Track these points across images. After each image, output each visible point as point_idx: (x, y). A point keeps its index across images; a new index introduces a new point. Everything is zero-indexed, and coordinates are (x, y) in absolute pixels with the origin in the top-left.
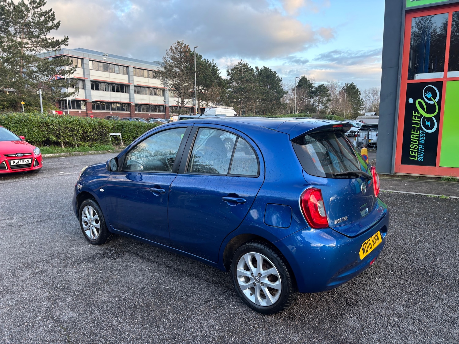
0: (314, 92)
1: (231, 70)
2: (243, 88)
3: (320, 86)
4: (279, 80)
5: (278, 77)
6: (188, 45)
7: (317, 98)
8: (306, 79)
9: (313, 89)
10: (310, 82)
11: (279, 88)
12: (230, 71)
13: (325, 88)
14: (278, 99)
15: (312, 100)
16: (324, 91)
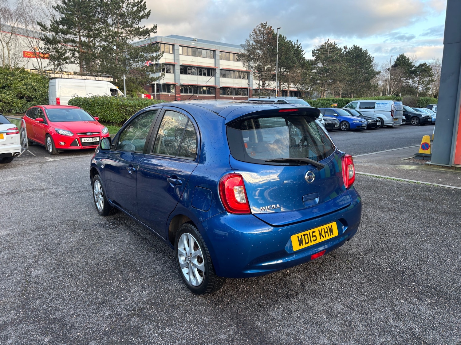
0: (413, 72)
1: (317, 50)
2: (328, 69)
3: (421, 65)
4: (370, 60)
5: (370, 57)
6: (272, 27)
7: (416, 79)
8: (405, 57)
9: (413, 68)
10: (409, 61)
11: (370, 68)
12: (315, 52)
13: (428, 67)
14: (367, 80)
15: (411, 81)
16: (426, 71)
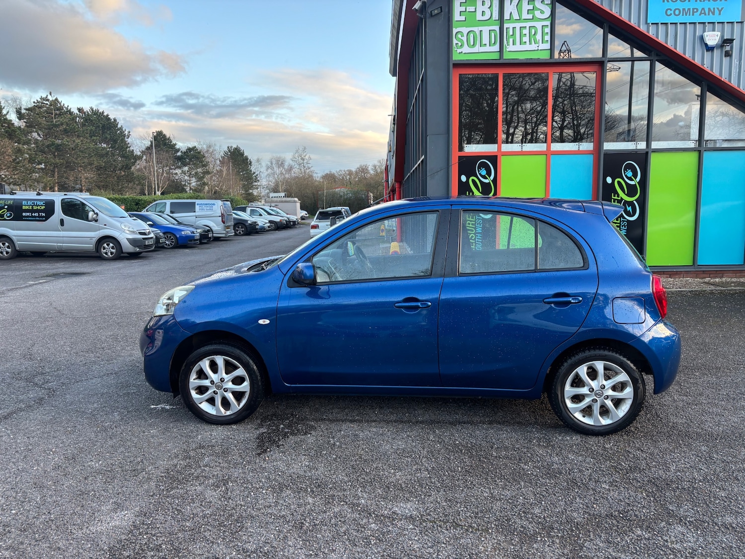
0: (180, 159)
1: (26, 109)
2: (61, 145)
3: (190, 150)
7: (186, 169)
8: (165, 136)
9: (179, 154)
10: (171, 142)
12: (23, 111)
13: (199, 153)
14: (127, 167)
15: (178, 171)
16: (198, 158)
